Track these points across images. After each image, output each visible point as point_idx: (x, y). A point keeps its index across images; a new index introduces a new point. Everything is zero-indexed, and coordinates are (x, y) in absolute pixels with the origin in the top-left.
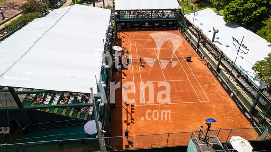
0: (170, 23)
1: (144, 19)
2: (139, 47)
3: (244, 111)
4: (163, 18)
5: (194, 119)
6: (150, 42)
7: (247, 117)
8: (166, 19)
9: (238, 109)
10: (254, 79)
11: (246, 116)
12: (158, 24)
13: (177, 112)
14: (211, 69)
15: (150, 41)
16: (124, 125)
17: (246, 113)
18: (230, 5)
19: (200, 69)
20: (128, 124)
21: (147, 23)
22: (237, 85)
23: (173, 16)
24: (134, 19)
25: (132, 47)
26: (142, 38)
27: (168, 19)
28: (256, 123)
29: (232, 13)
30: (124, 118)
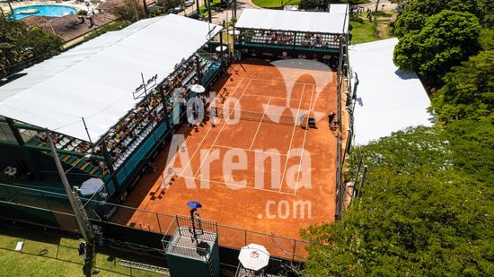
0: (324, 57)
1: (283, 45)
2: (248, 92)
4: (316, 48)
5: (248, 214)
6: (272, 86)
8: (320, 50)
12: (305, 57)
13: (231, 198)
15: (274, 84)
16: (148, 197)
18: (406, 38)
20: (153, 198)
21: (285, 53)
23: (335, 45)
24: (267, 44)
25: (238, 89)
27: (325, 50)
29: (405, 52)
30: (153, 190)
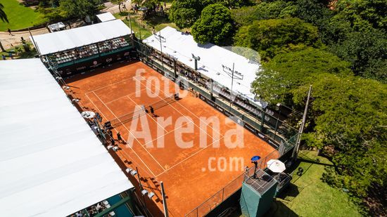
0: (125, 54)
1: (88, 57)
2: (106, 101)
3: (256, 133)
4: (114, 50)
6: (116, 89)
7: (261, 138)
8: (118, 51)
9: (251, 134)
10: (255, 101)
11: (259, 137)
12: (111, 60)
14: (205, 100)
15: (114, 87)
16: (159, 205)
17: (260, 135)
18: (197, 25)
19: (195, 104)
21: (95, 63)
22: (238, 109)
23: (124, 44)
24: (74, 60)
25: (95, 103)
26: (102, 86)
27: (121, 50)
28: (271, 140)
29: (202, 33)
30: (154, 198)
